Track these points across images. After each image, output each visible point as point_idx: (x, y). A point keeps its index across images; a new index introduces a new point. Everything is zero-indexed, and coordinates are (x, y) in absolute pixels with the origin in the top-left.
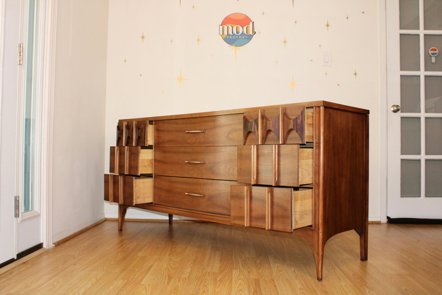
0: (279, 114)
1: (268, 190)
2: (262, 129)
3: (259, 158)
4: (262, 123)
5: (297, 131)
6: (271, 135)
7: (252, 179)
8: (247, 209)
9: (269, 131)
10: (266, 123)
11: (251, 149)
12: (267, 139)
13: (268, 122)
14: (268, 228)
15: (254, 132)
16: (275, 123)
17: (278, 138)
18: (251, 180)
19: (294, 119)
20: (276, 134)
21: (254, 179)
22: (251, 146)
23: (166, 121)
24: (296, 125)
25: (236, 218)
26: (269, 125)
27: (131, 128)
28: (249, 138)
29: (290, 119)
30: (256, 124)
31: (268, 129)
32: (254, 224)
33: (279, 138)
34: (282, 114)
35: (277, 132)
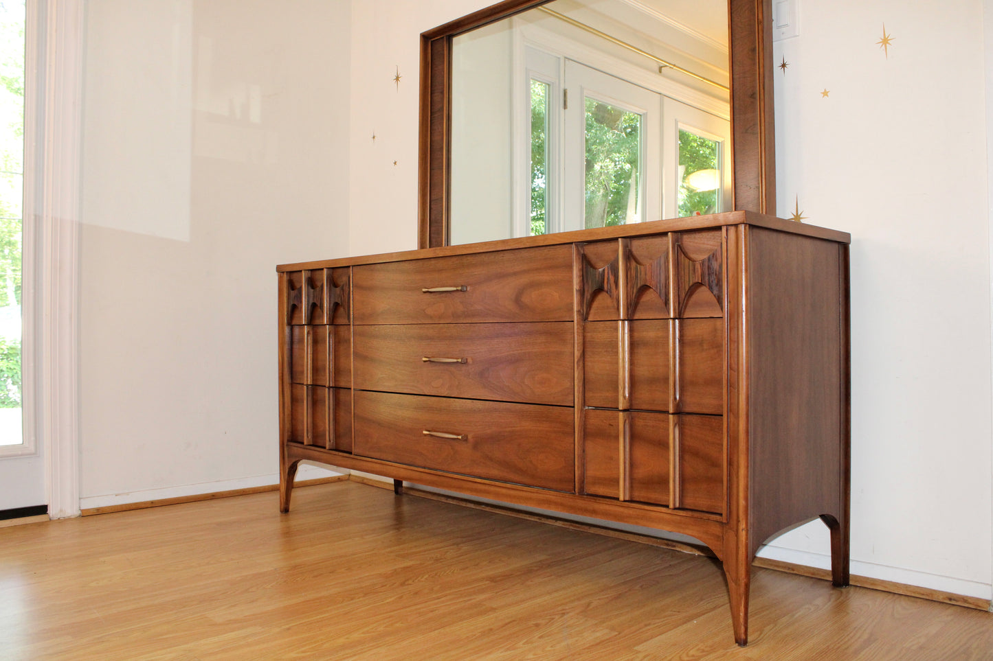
0: (668, 249)
1: (674, 421)
2: (627, 283)
3: (636, 351)
4: (627, 270)
5: (711, 288)
6: (649, 297)
7: (621, 398)
8: (625, 463)
9: (645, 288)
10: (636, 268)
11: (617, 329)
12: (639, 307)
13: (642, 267)
14: (674, 504)
15: (609, 292)
16: (658, 269)
17: (666, 305)
18: (617, 400)
19: (703, 261)
20: (660, 296)
21: (624, 397)
22: (617, 324)
23: (378, 266)
24: (709, 274)
25: (599, 481)
26: (643, 273)
27: (319, 284)
28: (595, 305)
29: (694, 261)
30: (612, 272)
31: (642, 283)
32: (640, 494)
33: (667, 303)
34: (673, 248)
35: (663, 291)
